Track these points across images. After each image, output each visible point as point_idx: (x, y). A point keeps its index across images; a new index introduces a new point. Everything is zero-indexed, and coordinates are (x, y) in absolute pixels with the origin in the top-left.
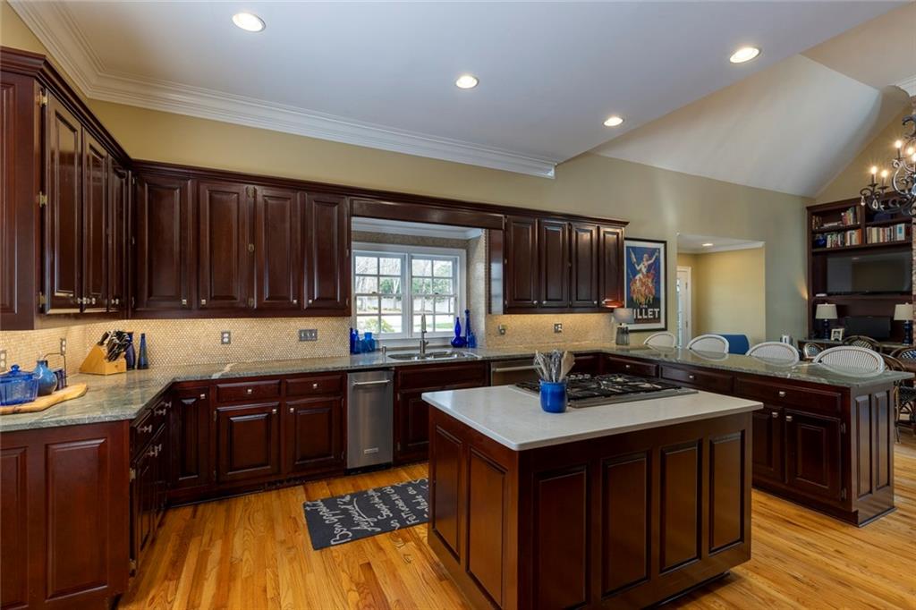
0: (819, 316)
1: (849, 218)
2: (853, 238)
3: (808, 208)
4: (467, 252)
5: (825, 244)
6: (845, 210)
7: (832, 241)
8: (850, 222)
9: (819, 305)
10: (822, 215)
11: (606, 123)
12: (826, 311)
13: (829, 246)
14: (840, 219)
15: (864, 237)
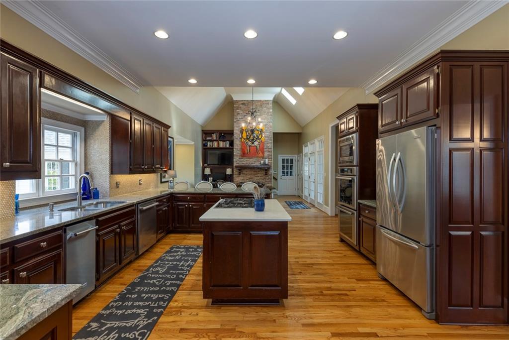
0: (205, 173)
1: (214, 136)
2: (215, 144)
3: (203, 131)
4: (85, 129)
5: (207, 146)
6: (213, 133)
7: (209, 144)
8: (215, 138)
9: (206, 169)
10: (206, 134)
11: (189, 81)
12: (208, 171)
13: (208, 146)
14: (211, 136)
15: (218, 144)
